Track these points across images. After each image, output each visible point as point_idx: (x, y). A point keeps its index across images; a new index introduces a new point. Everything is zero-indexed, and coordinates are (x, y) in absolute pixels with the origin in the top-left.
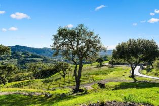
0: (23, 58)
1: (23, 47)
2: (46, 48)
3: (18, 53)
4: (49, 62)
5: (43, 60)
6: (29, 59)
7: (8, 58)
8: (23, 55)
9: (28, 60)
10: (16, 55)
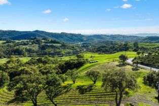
1: (42, 32)
2: (63, 33)
3: (38, 38)
4: (68, 48)
6: (49, 44)
7: (30, 43)
8: (43, 41)
10: (37, 41)
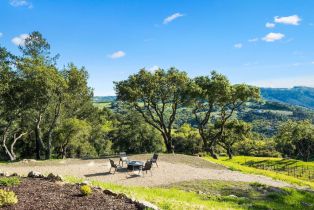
0: (248, 110)
5: (294, 116)
9: (258, 114)
